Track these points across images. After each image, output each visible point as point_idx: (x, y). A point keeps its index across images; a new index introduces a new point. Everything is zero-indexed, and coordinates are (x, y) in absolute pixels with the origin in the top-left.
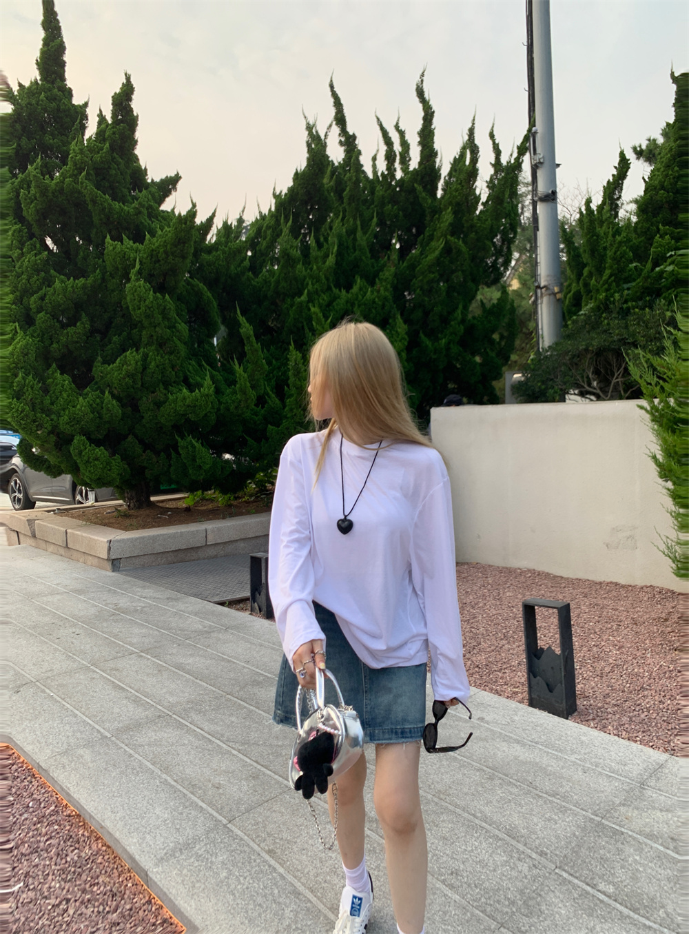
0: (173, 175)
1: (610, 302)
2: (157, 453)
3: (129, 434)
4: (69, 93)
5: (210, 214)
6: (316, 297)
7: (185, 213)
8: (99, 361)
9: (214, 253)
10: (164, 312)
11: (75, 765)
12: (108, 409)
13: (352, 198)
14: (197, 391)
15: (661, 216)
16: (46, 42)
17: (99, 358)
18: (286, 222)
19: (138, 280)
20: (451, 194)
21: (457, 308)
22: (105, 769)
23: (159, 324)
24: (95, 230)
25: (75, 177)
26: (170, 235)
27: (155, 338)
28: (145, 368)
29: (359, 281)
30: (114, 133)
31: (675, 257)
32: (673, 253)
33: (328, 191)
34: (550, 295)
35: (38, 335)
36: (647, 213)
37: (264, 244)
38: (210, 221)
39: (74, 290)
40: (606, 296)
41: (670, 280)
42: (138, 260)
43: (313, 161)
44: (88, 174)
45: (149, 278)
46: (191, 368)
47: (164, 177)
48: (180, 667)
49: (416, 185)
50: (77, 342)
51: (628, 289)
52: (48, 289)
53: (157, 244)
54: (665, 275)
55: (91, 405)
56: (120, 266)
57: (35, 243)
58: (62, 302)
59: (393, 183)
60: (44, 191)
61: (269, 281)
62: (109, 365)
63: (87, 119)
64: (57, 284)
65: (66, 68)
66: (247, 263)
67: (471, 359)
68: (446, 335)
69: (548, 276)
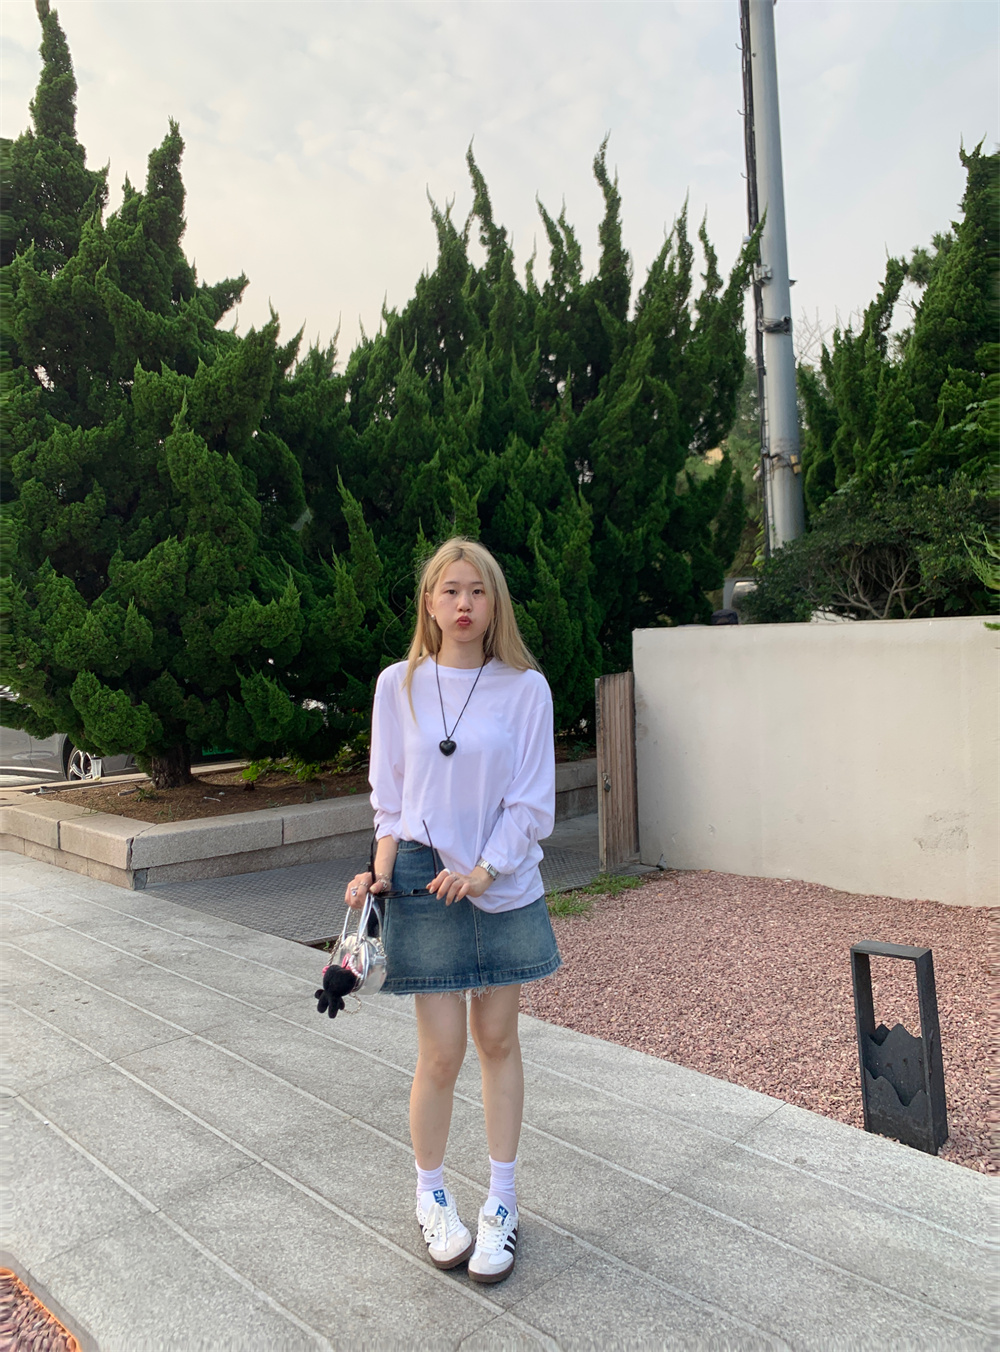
0: (236, 278)
1: (884, 476)
2: (206, 699)
3: (163, 670)
4: (80, 153)
5: (294, 336)
6: (453, 461)
7: (261, 329)
8: (117, 557)
9: (299, 394)
10: (224, 481)
11: (97, 1275)
12: (132, 631)
13: (502, 320)
14: (273, 602)
15: (949, 354)
16: (47, 77)
17: (119, 551)
18: (408, 351)
19: (183, 430)
20: (651, 315)
21: (659, 482)
22: (153, 1283)
23: (216, 499)
24: (118, 354)
25: (89, 273)
26: (237, 361)
27: (209, 520)
28: (192, 567)
29: (516, 439)
30: (151, 210)
31: (977, 411)
32: (975, 405)
33: (468, 307)
34: (783, 466)
35: (23, 515)
36: (929, 349)
37: (371, 384)
38: (294, 345)
39: (82, 445)
40: (878, 467)
41: (971, 444)
42: (184, 400)
43: (448, 262)
44: (109, 269)
45: (202, 427)
46: (262, 568)
47: (221, 281)
48: (264, 1062)
49: (596, 302)
50: (85, 526)
51: (909, 457)
52: (41, 443)
53: (215, 376)
54: (963, 438)
55: (105, 624)
56: (156, 409)
57: (23, 371)
58: (62, 463)
59: (563, 299)
60: (39, 292)
61: (382, 439)
62: (135, 561)
63: (107, 193)
64: (56, 435)
65: (76, 117)
66: (346, 412)
67: (678, 559)
68: (643, 523)
69: (781, 440)
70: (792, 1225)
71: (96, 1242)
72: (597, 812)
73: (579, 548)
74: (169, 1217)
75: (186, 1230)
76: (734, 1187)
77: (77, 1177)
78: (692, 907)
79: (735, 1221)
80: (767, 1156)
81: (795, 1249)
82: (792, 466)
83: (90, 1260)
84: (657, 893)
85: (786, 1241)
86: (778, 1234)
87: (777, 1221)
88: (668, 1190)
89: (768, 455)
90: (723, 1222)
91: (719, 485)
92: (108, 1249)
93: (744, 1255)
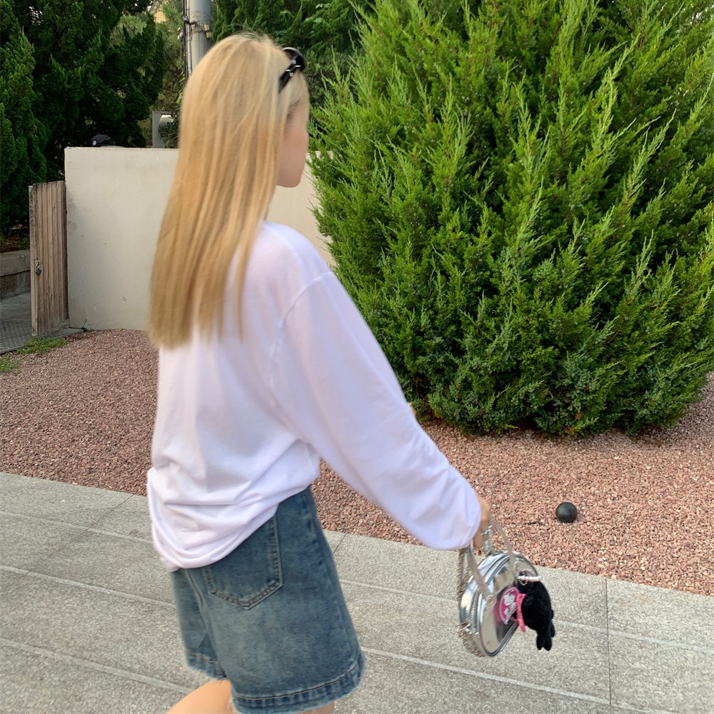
21: (96, 32)
34: (199, 32)
41: (318, 32)
54: (313, 27)
67: (112, 93)
68: (82, 63)
69: (198, 12)
72: (30, 291)
73: (23, 79)
78: (102, 358)
82: (205, 33)
84: (78, 349)
89: (187, 22)
91: (146, 40)
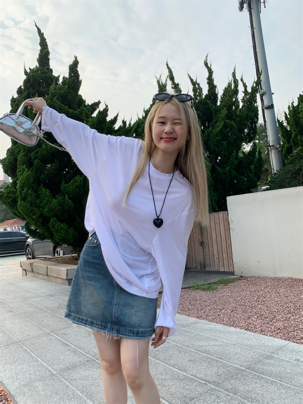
7: (102, 110)
44: (58, 98)
62: (68, 184)
70: (295, 380)
71: (34, 383)
74: (61, 376)
75: (66, 380)
76: (271, 368)
77: (32, 364)
78: (253, 287)
79: (272, 379)
80: (284, 358)
81: (297, 388)
83: (31, 388)
84: (240, 283)
85: (293, 385)
86: (289, 383)
87: (289, 379)
88: (245, 369)
89: (269, 146)
90: (266, 379)
92: (38, 385)
93: (276, 390)
